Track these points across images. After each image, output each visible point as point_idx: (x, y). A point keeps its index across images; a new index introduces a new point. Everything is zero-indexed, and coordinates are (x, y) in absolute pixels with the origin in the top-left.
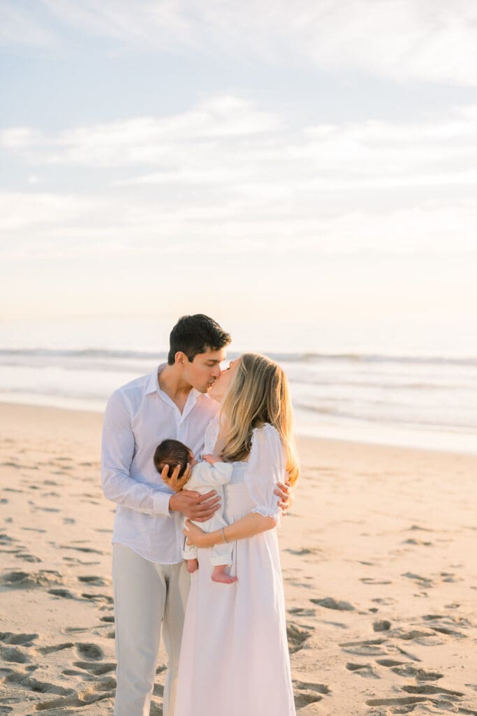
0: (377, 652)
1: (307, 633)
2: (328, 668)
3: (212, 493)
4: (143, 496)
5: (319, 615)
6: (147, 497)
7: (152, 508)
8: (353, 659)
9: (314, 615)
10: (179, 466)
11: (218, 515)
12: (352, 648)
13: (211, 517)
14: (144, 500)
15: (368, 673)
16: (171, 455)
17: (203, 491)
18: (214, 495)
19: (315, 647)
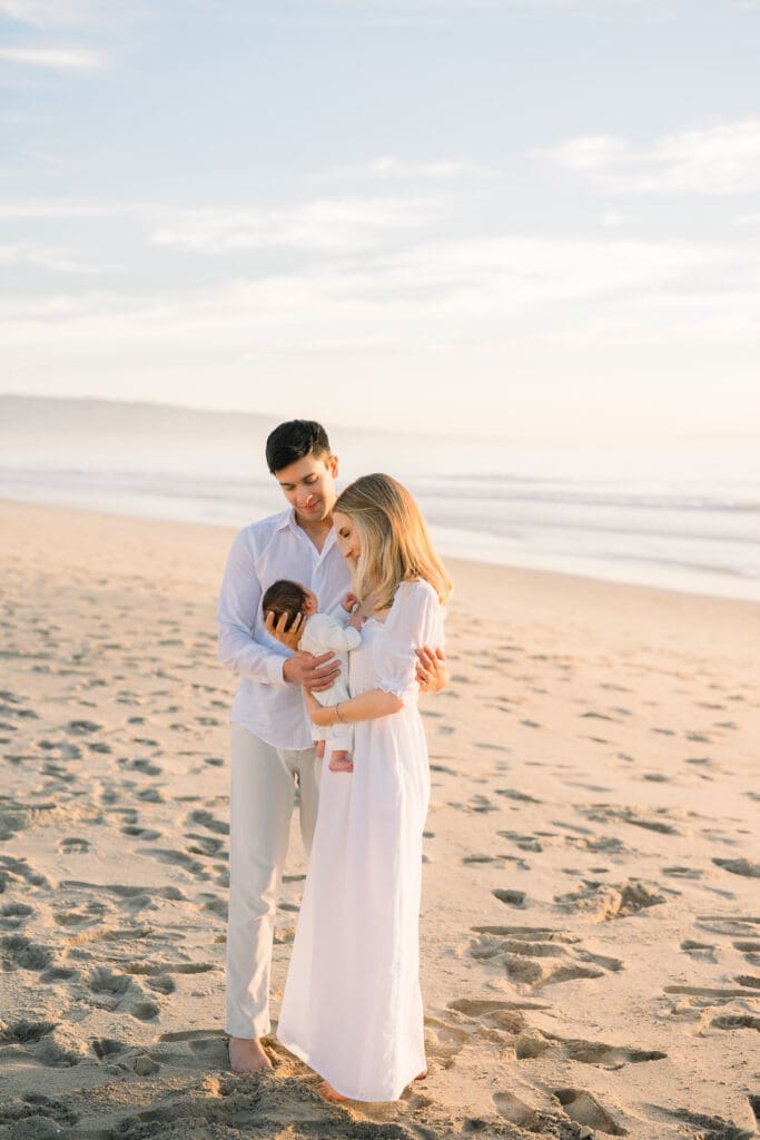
0: (744, 932)
1: (661, 897)
2: (649, 942)
3: (329, 656)
4: (254, 659)
5: (707, 879)
6: (260, 659)
7: (266, 674)
8: (699, 936)
9: (698, 878)
10: (286, 615)
11: (339, 683)
12: (711, 924)
13: (330, 686)
14: (257, 664)
15: (705, 955)
16: (278, 600)
17: (318, 652)
18: (330, 658)
19: (655, 916)
